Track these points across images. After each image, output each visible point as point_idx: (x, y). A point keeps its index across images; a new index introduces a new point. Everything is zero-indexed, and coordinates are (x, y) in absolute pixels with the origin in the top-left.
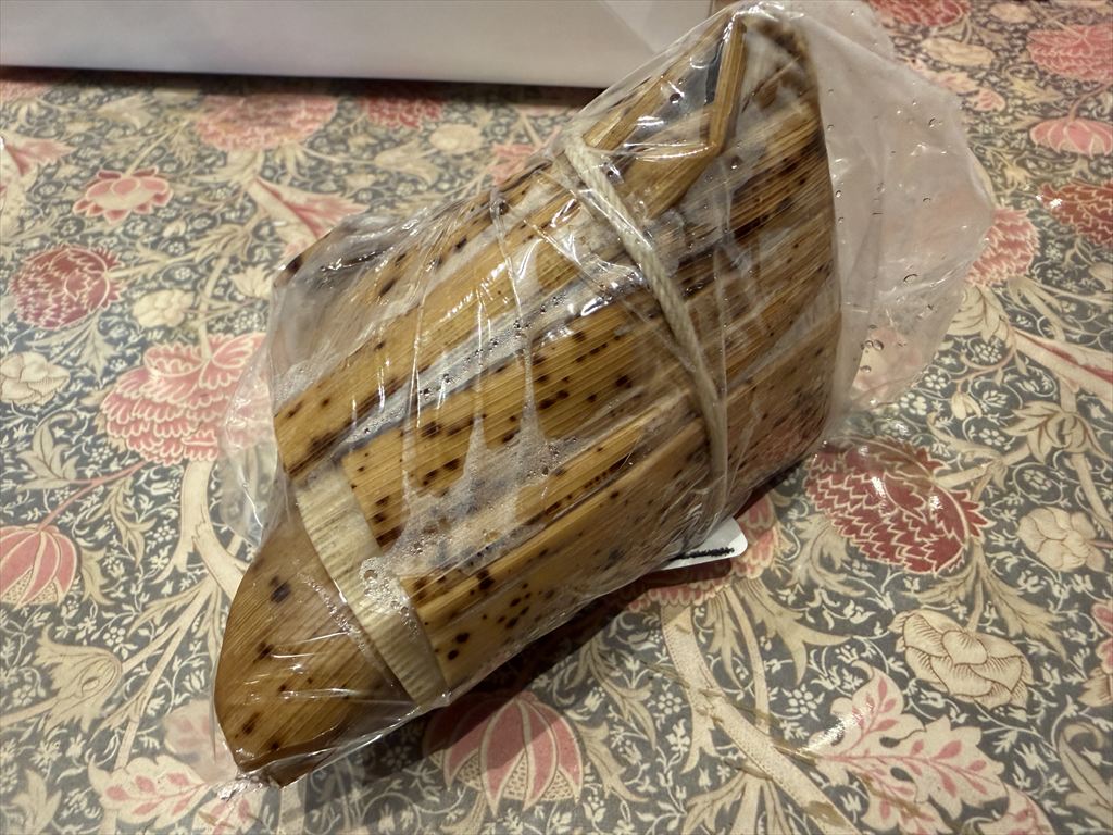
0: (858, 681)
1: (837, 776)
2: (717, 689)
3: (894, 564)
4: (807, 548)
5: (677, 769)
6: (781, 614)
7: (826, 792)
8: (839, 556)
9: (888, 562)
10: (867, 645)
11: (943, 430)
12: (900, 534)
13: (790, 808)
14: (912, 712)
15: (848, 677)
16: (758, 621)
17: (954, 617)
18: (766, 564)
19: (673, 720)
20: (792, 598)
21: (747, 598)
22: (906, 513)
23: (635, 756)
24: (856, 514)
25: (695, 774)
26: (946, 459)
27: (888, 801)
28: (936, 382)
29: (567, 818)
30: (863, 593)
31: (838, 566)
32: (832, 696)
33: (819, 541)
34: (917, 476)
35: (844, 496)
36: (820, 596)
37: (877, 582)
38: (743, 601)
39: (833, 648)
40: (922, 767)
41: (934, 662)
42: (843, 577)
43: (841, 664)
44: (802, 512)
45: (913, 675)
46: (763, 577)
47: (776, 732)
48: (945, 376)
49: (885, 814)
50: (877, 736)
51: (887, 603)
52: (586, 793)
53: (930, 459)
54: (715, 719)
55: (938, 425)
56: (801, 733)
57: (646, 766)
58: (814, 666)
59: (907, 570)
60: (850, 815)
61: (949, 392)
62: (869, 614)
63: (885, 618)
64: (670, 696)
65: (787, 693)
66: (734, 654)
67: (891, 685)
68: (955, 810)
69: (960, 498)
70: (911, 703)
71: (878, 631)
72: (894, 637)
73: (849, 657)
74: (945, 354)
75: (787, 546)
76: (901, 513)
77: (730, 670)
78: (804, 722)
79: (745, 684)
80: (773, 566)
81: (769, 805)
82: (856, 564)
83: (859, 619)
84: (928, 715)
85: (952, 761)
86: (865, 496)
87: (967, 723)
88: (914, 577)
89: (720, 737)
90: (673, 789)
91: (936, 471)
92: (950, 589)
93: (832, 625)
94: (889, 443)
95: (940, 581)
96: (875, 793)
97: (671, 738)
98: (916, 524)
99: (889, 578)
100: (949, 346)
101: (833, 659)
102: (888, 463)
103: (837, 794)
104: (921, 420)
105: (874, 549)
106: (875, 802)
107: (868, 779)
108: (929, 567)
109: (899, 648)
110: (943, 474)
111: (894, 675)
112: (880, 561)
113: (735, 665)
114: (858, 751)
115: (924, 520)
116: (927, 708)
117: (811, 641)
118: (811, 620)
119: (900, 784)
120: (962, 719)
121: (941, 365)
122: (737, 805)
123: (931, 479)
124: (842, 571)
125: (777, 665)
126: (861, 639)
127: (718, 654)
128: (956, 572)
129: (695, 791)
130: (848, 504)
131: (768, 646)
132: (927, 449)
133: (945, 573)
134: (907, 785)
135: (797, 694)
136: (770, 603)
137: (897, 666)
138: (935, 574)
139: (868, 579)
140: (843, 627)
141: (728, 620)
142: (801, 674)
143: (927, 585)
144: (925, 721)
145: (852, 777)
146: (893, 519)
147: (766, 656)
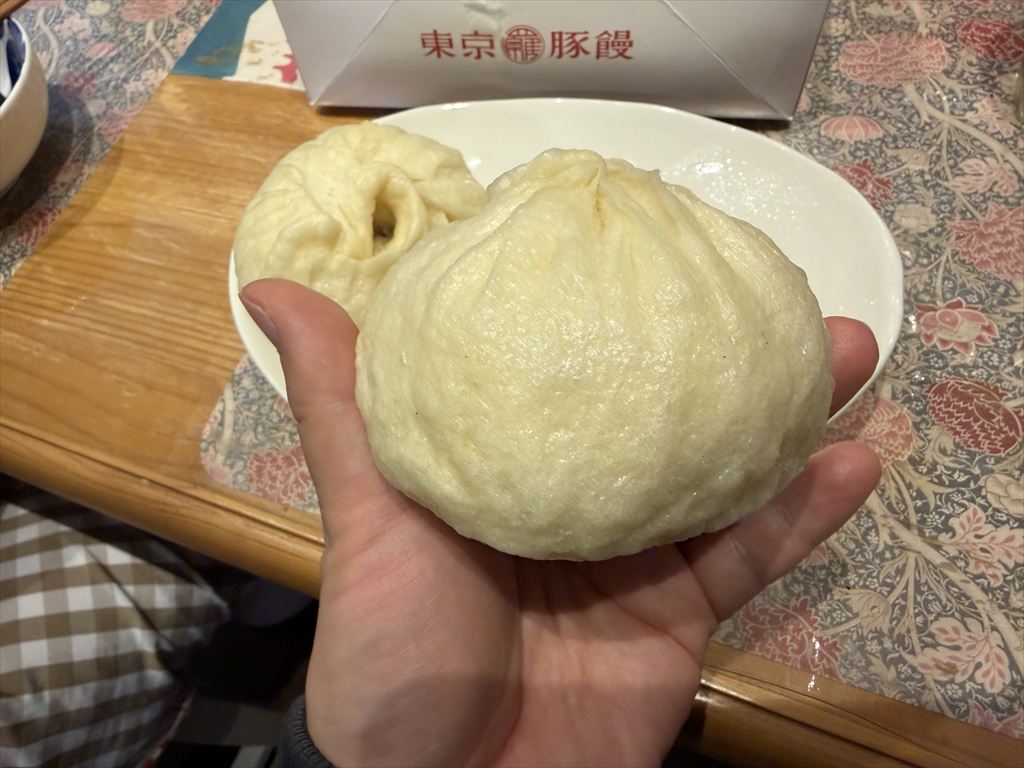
0: (962, 510)
1: (953, 552)
2: (890, 514)
3: (980, 451)
4: (932, 444)
5: (873, 551)
6: (919, 478)
7: (948, 559)
8: (950, 447)
9: (977, 450)
10: (967, 492)
11: (1009, 374)
12: (983, 434)
13: (931, 566)
14: (990, 522)
15: (957, 508)
16: (908, 481)
17: (1013, 477)
18: (909, 453)
19: (869, 529)
20: (925, 470)
21: (901, 471)
22: (987, 422)
23: (852, 546)
24: (959, 424)
25: (883, 553)
26: (1009, 391)
27: (978, 561)
28: (1005, 344)
29: (824, 572)
30: (963, 466)
31: (949, 452)
32: (949, 517)
33: (939, 440)
34: (993, 402)
35: (951, 415)
36: (940, 469)
37: (971, 461)
38: (899, 472)
39: (949, 494)
40: (995, 546)
41: (1002, 500)
42: (952, 458)
43: (954, 502)
44: (927, 424)
45: (990, 505)
46: (908, 459)
47: (921, 533)
48: (1010, 340)
49: (977, 566)
50: (974, 533)
51: (977, 471)
52: (831, 562)
53: (1000, 391)
54: (890, 528)
55: (1005, 371)
56: (934, 534)
57: (857, 550)
58: (939, 503)
59: (987, 453)
60: (960, 568)
61: (1013, 350)
62: (967, 477)
63: (976, 479)
64: (866, 518)
65: (926, 516)
66: (896, 497)
67: (979, 510)
68: (1011, 565)
69: (1017, 413)
70: (990, 519)
71: (972, 485)
72: (981, 488)
73: (957, 498)
74: (1010, 325)
75: (921, 443)
76: (983, 423)
77: (895, 506)
78: (936, 528)
79: (904, 512)
80: (914, 454)
81: (920, 565)
82: (959, 451)
83: (962, 479)
84: (999, 524)
85: (1011, 544)
86: (963, 415)
87: (1018, 527)
88: (991, 457)
89: (893, 536)
90: (873, 559)
91: (1004, 398)
92: (1011, 463)
93: (947, 483)
94: (977, 383)
95: (1004, 459)
96: (972, 558)
97: (869, 538)
98: (992, 429)
99: (977, 459)
100: (1013, 320)
101: (948, 499)
102: (977, 395)
103: (953, 559)
104: (996, 368)
105: (969, 443)
106: (972, 563)
107: (968, 552)
108: (999, 451)
109: (983, 493)
110: (1008, 399)
111: (981, 506)
112: (972, 449)
113: (898, 504)
114: (963, 541)
115: (997, 426)
116: (998, 521)
117: (936, 491)
118: (936, 480)
119: (984, 554)
120: (1016, 525)
121: (1009, 333)
122: (905, 565)
123: (1002, 403)
124: (951, 455)
125: (919, 503)
126: (963, 489)
127: (888, 498)
128: (1014, 454)
129: (883, 560)
130: (953, 419)
131: (914, 494)
132: (999, 385)
133: (1008, 454)
134: (988, 555)
135: (931, 516)
136: (912, 472)
137: (982, 502)
138: (1003, 455)
139: (966, 459)
140: (953, 484)
141: (892, 482)
142: (932, 507)
143: (998, 461)
144: (996, 527)
145: (960, 553)
146: (979, 427)
147: (914, 499)
